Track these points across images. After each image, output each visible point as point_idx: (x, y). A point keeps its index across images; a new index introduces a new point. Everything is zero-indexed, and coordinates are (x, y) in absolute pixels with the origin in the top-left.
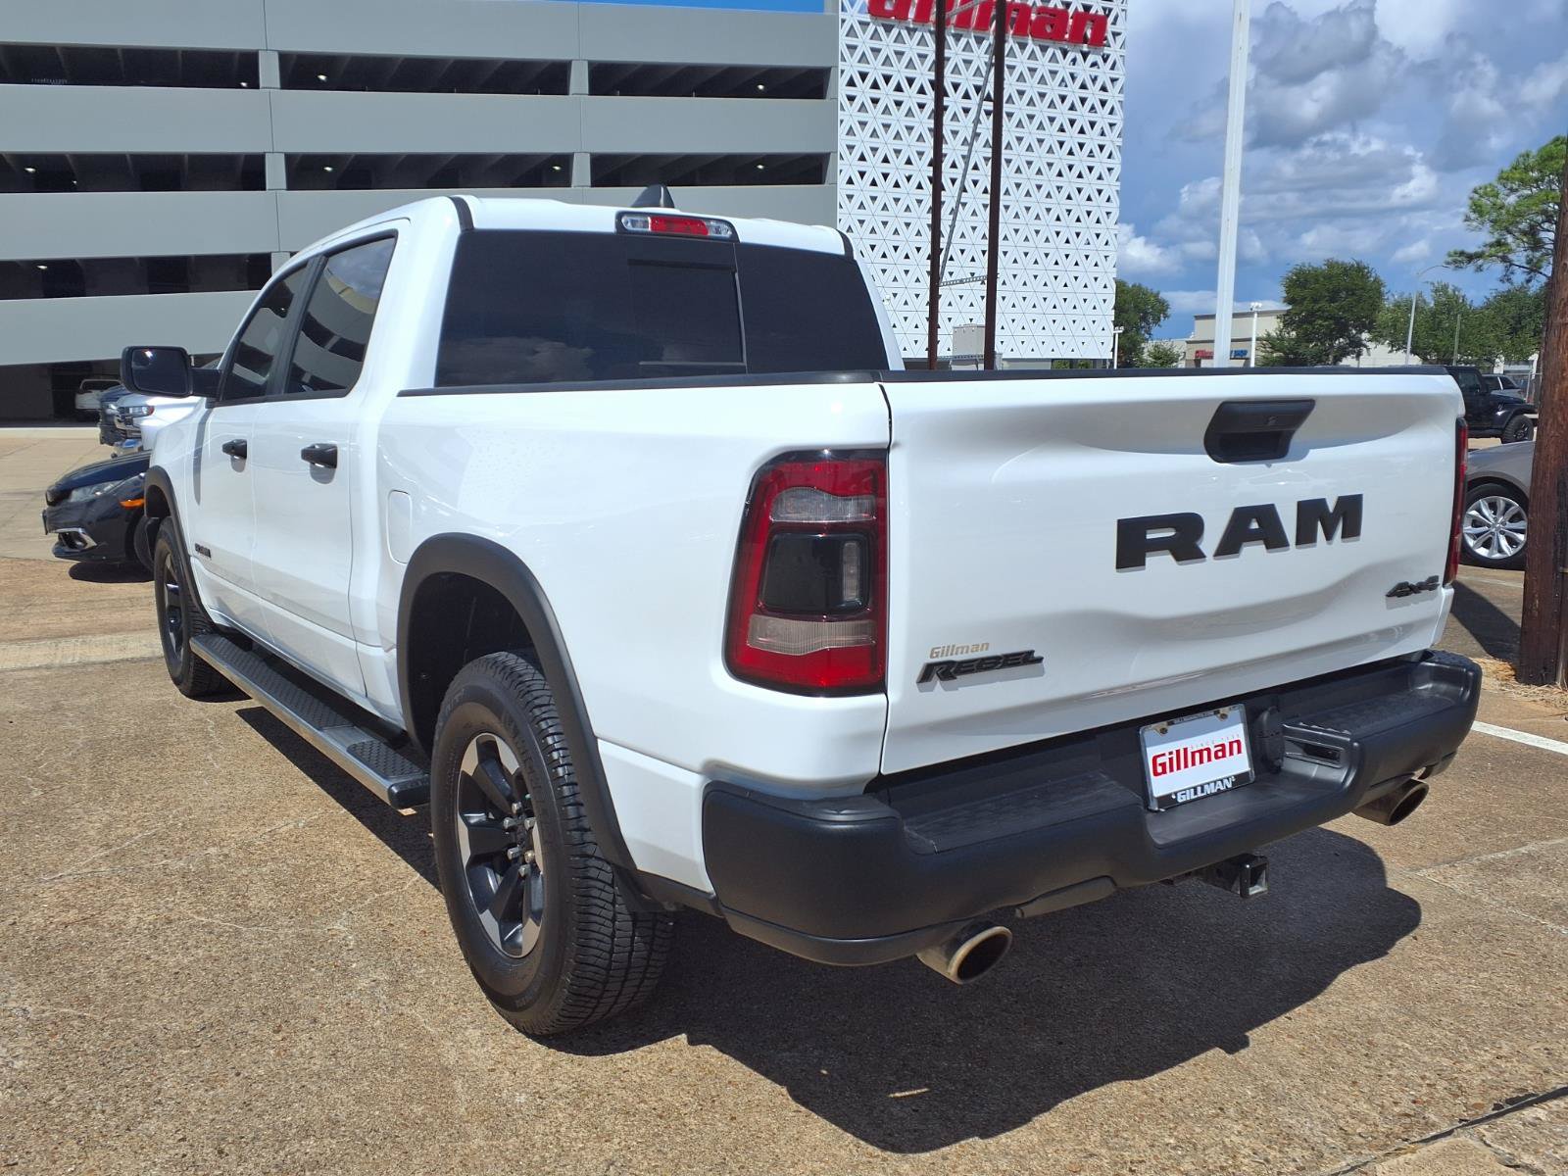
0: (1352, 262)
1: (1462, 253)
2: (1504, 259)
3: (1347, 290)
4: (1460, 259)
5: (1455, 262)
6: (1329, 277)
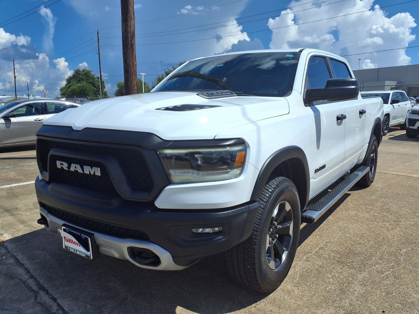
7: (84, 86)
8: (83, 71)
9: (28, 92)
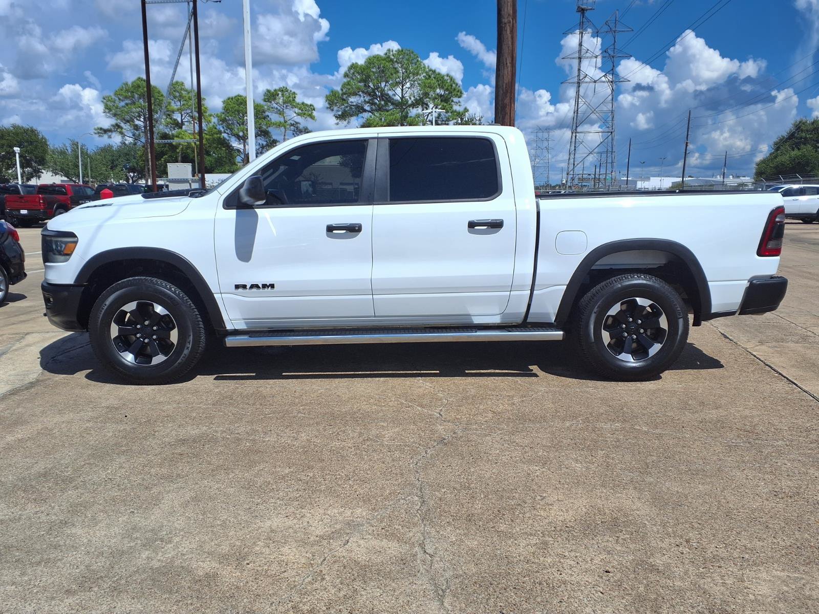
0: (27, 127)
1: (101, 129)
2: (121, 133)
3: (27, 141)
4: (100, 131)
5: (99, 133)
6: (17, 134)
7: (805, 156)
8: (813, 123)
9: (724, 170)
